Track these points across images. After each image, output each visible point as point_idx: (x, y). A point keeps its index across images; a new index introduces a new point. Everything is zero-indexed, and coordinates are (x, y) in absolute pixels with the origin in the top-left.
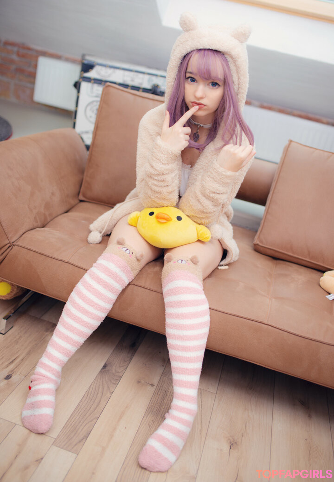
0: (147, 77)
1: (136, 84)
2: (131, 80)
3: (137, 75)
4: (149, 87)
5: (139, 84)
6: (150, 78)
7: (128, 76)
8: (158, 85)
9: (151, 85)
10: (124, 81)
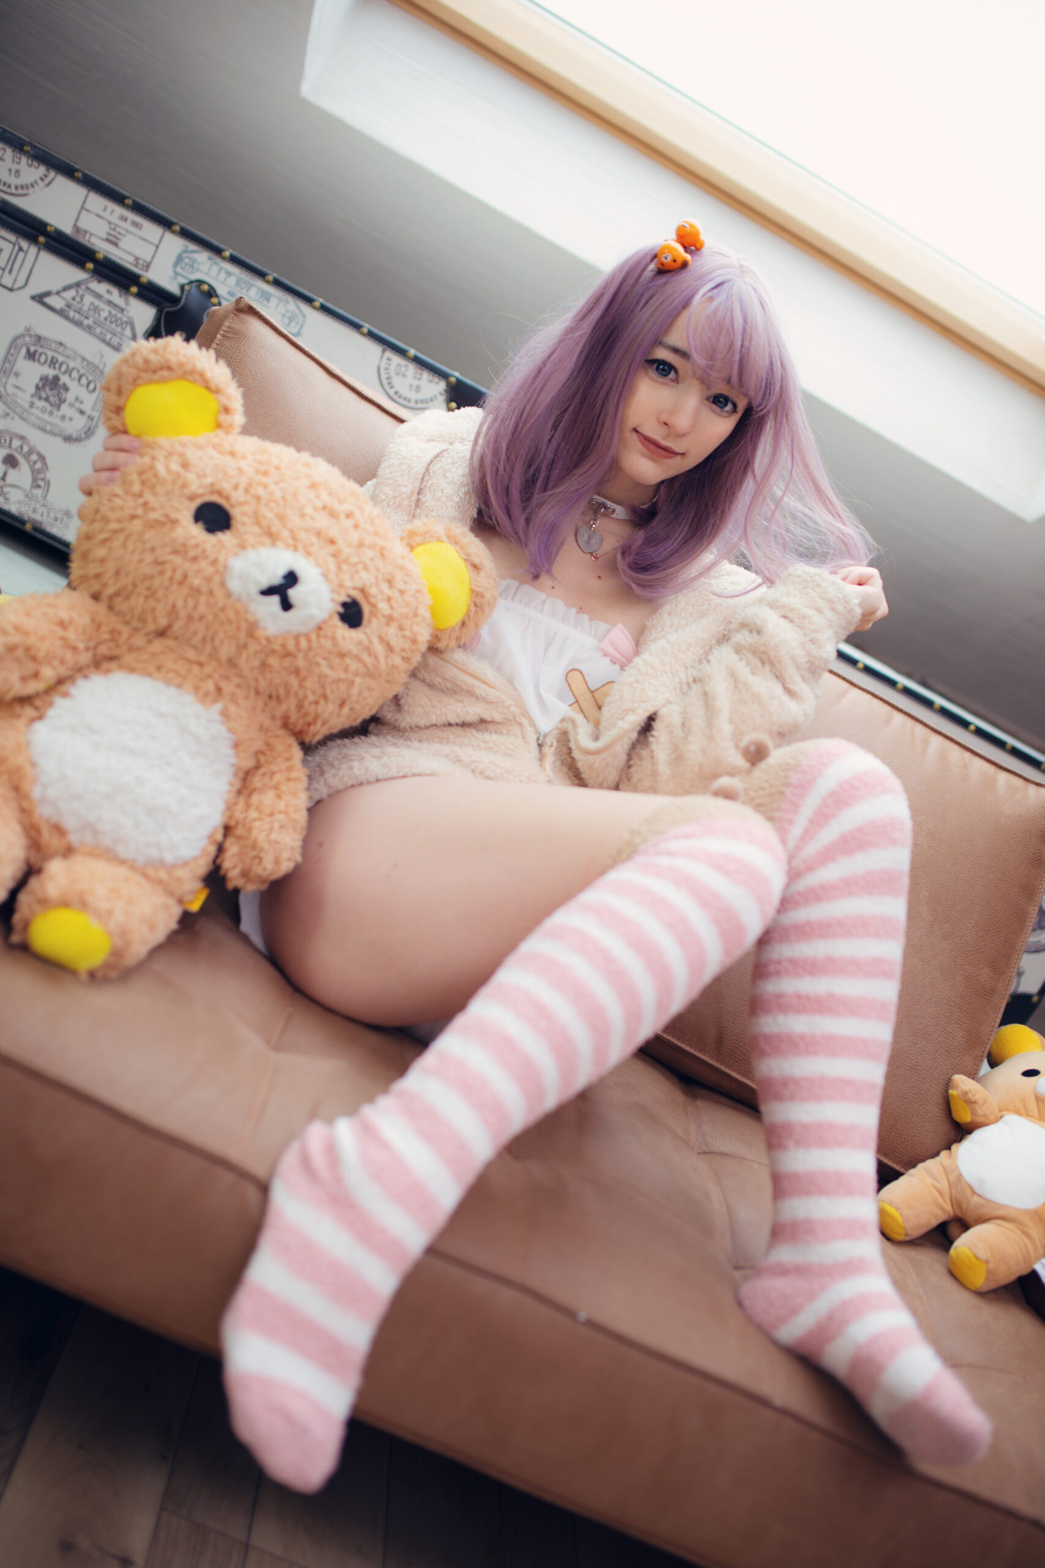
0: (176, 241)
2: (104, 236)
3: (135, 224)
4: (172, 287)
5: (136, 266)
6: (186, 251)
7: (98, 216)
8: (212, 292)
9: (182, 280)
10: (77, 229)
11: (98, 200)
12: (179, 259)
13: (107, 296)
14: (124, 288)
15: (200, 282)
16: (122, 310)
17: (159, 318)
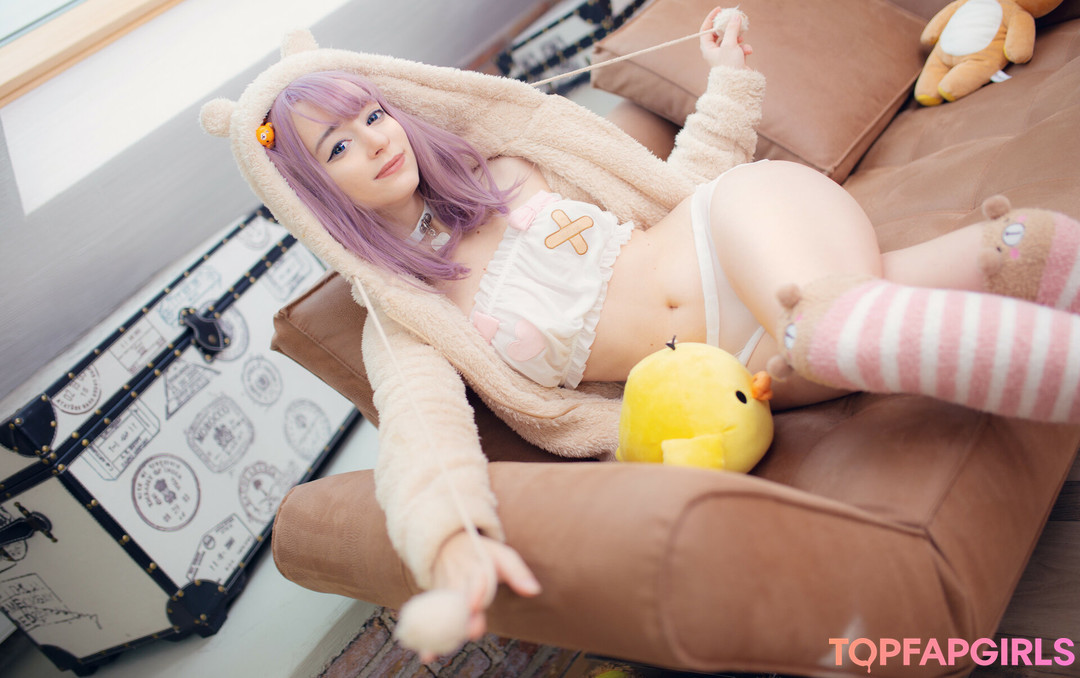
0: (153, 315)
1: (155, 352)
4: (179, 331)
5: (161, 346)
6: (159, 312)
8: (187, 310)
9: (176, 323)
10: (131, 370)
11: (116, 348)
12: (164, 318)
14: (174, 358)
15: (180, 313)
16: (187, 367)
17: (198, 346)
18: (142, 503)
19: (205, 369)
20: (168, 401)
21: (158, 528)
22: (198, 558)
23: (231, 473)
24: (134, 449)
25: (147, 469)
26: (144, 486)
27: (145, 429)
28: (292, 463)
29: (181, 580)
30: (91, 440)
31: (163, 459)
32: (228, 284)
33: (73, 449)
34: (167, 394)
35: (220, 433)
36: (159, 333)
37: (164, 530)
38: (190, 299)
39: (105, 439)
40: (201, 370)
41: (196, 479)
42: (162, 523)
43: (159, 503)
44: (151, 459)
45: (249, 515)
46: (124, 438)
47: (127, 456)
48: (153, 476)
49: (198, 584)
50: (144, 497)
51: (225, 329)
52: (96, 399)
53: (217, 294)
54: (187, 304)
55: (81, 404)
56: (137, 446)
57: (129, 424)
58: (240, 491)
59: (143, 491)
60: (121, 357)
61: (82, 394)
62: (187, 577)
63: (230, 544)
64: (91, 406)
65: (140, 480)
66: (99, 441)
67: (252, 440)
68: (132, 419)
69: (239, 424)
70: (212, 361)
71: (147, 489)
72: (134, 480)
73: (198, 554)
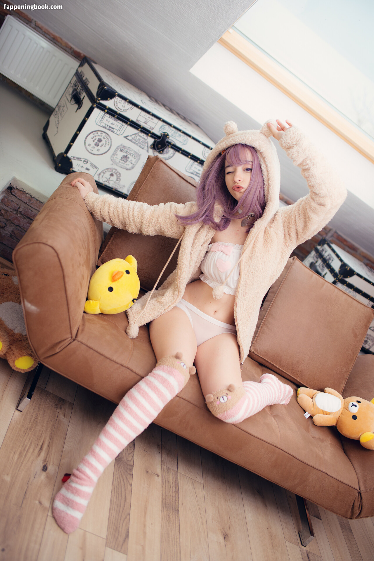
0: (161, 123)
1: (147, 127)
2: (144, 122)
3: (152, 119)
4: (158, 134)
5: (150, 129)
6: (163, 125)
7: (143, 117)
8: (168, 135)
9: (161, 132)
10: (137, 120)
11: (143, 113)
12: (161, 127)
13: (143, 137)
14: (147, 134)
15: (165, 132)
16: (146, 140)
17: (155, 142)
18: (91, 135)
19: (148, 146)
20: (131, 136)
21: (85, 143)
22: (79, 159)
23: (113, 164)
24: (109, 128)
25: (104, 134)
26: (98, 135)
27: (118, 130)
28: (124, 186)
29: (70, 154)
30: (107, 113)
31: (109, 139)
32: (184, 148)
33: (103, 108)
34: (133, 135)
35: (125, 157)
36: (155, 127)
37: (85, 145)
38: (172, 135)
39: (109, 117)
40: (146, 145)
41: (106, 152)
42: (87, 144)
43: (94, 141)
44: (108, 135)
45: (100, 174)
46: (112, 124)
47: (106, 126)
48: (102, 137)
49: (70, 160)
50: (94, 135)
51: (165, 150)
52: (122, 111)
53: (178, 145)
54: (170, 134)
55: (119, 106)
56: (111, 129)
57: (118, 124)
58: (107, 169)
59: (96, 135)
60: (141, 116)
61: (123, 106)
62: (71, 157)
63: (87, 169)
64: (119, 110)
65: (99, 133)
66: (108, 115)
67: (127, 169)
68: (119, 125)
69: (132, 163)
70: (151, 148)
71: (97, 136)
72: (98, 131)
73: (81, 159)
